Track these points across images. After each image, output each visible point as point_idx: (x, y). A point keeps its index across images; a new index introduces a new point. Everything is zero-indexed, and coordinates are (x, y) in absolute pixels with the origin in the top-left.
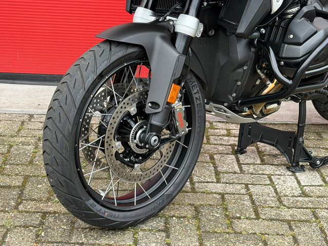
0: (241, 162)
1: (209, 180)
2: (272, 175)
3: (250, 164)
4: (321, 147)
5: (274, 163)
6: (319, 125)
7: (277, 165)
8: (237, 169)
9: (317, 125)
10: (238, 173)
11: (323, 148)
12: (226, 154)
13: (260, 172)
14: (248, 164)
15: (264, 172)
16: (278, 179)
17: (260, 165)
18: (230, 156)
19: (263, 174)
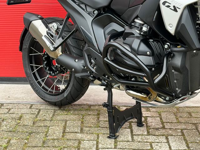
0: (134, 133)
1: (109, 147)
2: (153, 143)
3: (139, 135)
4: (190, 122)
5: (156, 134)
6: (191, 107)
7: (157, 135)
8: (130, 138)
9: (189, 107)
10: (130, 142)
11: (191, 123)
12: (125, 128)
13: (145, 141)
14: (138, 135)
15: (148, 141)
16: (157, 145)
17: (146, 135)
18: (127, 129)
19: (147, 142)
